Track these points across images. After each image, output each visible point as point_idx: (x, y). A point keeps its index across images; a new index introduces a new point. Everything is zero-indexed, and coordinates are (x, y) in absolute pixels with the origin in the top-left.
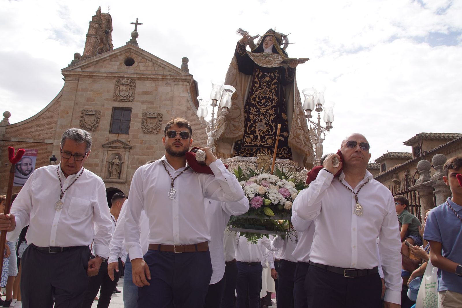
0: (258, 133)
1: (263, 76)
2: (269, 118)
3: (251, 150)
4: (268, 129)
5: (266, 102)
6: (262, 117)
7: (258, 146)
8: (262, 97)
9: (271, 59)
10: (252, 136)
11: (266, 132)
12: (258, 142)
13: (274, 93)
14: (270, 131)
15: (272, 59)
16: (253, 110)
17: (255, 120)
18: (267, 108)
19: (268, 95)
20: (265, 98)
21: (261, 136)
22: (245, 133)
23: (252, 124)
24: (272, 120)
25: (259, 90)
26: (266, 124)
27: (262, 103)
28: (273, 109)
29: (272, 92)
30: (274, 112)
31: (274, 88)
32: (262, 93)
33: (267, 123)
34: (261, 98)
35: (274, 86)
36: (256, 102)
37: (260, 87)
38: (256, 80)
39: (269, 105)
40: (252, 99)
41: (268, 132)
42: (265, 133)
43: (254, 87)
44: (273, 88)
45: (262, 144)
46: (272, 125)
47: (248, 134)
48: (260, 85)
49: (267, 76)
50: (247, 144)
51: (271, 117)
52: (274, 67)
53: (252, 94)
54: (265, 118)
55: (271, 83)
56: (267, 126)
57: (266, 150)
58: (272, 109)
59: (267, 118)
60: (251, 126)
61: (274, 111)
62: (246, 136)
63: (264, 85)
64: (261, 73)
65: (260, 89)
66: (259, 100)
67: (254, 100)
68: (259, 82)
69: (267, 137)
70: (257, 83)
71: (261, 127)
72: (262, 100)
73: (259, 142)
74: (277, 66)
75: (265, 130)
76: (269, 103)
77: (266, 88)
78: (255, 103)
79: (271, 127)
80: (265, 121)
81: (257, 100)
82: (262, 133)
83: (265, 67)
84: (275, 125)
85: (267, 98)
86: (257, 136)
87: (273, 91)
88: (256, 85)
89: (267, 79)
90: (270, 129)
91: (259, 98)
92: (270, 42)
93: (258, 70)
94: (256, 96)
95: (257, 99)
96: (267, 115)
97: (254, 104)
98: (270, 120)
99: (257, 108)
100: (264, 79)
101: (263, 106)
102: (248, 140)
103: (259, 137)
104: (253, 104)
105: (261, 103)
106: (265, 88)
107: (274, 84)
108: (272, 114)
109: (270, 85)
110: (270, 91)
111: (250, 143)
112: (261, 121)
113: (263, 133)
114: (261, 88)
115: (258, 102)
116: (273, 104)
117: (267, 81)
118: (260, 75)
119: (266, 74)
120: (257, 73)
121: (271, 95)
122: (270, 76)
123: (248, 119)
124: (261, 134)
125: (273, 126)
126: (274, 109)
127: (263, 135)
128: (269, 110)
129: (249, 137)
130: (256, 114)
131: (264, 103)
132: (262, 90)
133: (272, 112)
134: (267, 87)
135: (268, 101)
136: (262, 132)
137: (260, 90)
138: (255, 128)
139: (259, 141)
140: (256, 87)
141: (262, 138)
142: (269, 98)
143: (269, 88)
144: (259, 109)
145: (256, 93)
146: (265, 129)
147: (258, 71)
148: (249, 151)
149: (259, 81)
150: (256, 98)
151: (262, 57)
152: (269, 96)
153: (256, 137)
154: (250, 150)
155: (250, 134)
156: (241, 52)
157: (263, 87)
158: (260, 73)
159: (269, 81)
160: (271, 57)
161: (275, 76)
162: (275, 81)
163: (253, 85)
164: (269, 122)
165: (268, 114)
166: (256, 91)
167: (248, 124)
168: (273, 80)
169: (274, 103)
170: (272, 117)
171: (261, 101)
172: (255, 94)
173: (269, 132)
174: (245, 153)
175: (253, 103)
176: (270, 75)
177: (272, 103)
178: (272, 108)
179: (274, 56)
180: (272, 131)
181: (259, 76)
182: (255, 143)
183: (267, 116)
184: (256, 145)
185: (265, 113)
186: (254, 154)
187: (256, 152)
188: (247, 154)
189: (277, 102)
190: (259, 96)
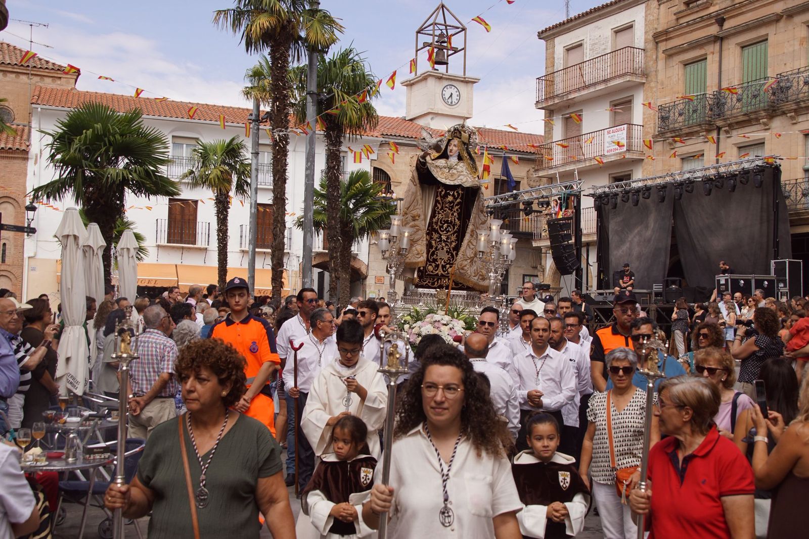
0: (439, 263)
1: (446, 195)
2: (451, 245)
3: (433, 279)
4: (449, 257)
5: (448, 226)
6: (444, 244)
7: (439, 275)
8: (444, 221)
9: (455, 171)
10: (433, 264)
13: (456, 216)
16: (435, 236)
17: (437, 247)
18: (449, 233)
20: (447, 222)
21: (442, 265)
22: (427, 261)
23: (434, 252)
24: (453, 247)
25: (441, 212)
26: (447, 252)
28: (455, 236)
30: (456, 239)
31: (457, 210)
32: (444, 216)
33: (448, 250)
35: (457, 207)
36: (438, 227)
37: (442, 208)
38: (439, 198)
39: (450, 230)
40: (434, 222)
41: (448, 261)
42: (446, 261)
45: (443, 273)
46: (453, 252)
47: (430, 262)
48: (442, 206)
49: (450, 195)
50: (429, 273)
52: (457, 184)
53: (435, 217)
54: (446, 245)
55: (454, 203)
56: (448, 254)
57: (447, 280)
59: (449, 245)
60: (433, 254)
62: (428, 264)
64: (444, 190)
66: (441, 225)
67: (436, 223)
68: (442, 202)
69: (448, 266)
70: (439, 203)
71: (443, 255)
72: (444, 224)
73: (440, 271)
74: (461, 183)
76: (451, 228)
77: (449, 211)
80: (446, 249)
81: (439, 225)
83: (448, 183)
84: (456, 253)
85: (449, 222)
86: (439, 264)
87: (455, 214)
88: (439, 206)
89: (450, 198)
91: (441, 223)
92: (455, 149)
93: (440, 186)
94: (438, 219)
95: (439, 223)
97: (436, 229)
98: (451, 247)
99: (439, 234)
100: (447, 198)
101: (445, 232)
102: (430, 268)
103: (440, 266)
105: (443, 228)
106: (447, 209)
107: (457, 205)
108: (454, 240)
109: (452, 207)
110: (453, 214)
111: (432, 272)
112: (443, 249)
113: (444, 262)
114: (444, 209)
115: (440, 227)
116: (455, 230)
117: (449, 202)
118: (443, 193)
119: (449, 192)
120: (440, 190)
121: (453, 218)
122: (453, 195)
123: (429, 246)
124: (443, 263)
125: (454, 254)
127: (444, 264)
128: (451, 236)
129: (431, 265)
130: (438, 240)
131: (446, 229)
132: (445, 212)
133: (453, 238)
134: (449, 209)
135: (450, 226)
136: (443, 260)
138: (437, 255)
140: (438, 208)
141: (443, 267)
142: (451, 222)
143: (451, 210)
144: (441, 235)
145: (439, 216)
146: (446, 257)
147: (441, 188)
148: (431, 280)
149: (442, 200)
150: (438, 221)
151: (446, 169)
152: (451, 219)
153: (437, 266)
155: (432, 262)
159: (452, 202)
160: (455, 169)
161: (458, 195)
162: (458, 200)
163: (436, 205)
164: (450, 250)
165: (449, 241)
166: (439, 213)
167: (430, 251)
168: (456, 199)
169: (456, 228)
170: (454, 244)
171: (443, 226)
172: (437, 217)
173: (450, 261)
174: (427, 281)
175: (435, 227)
176: (454, 193)
177: (454, 228)
178: (454, 234)
179: (458, 167)
180: (453, 260)
182: (436, 272)
183: (448, 243)
184: (437, 275)
185: (447, 240)
186: (436, 283)
187: (437, 281)
188: (429, 282)
189: (459, 226)
190: (441, 220)
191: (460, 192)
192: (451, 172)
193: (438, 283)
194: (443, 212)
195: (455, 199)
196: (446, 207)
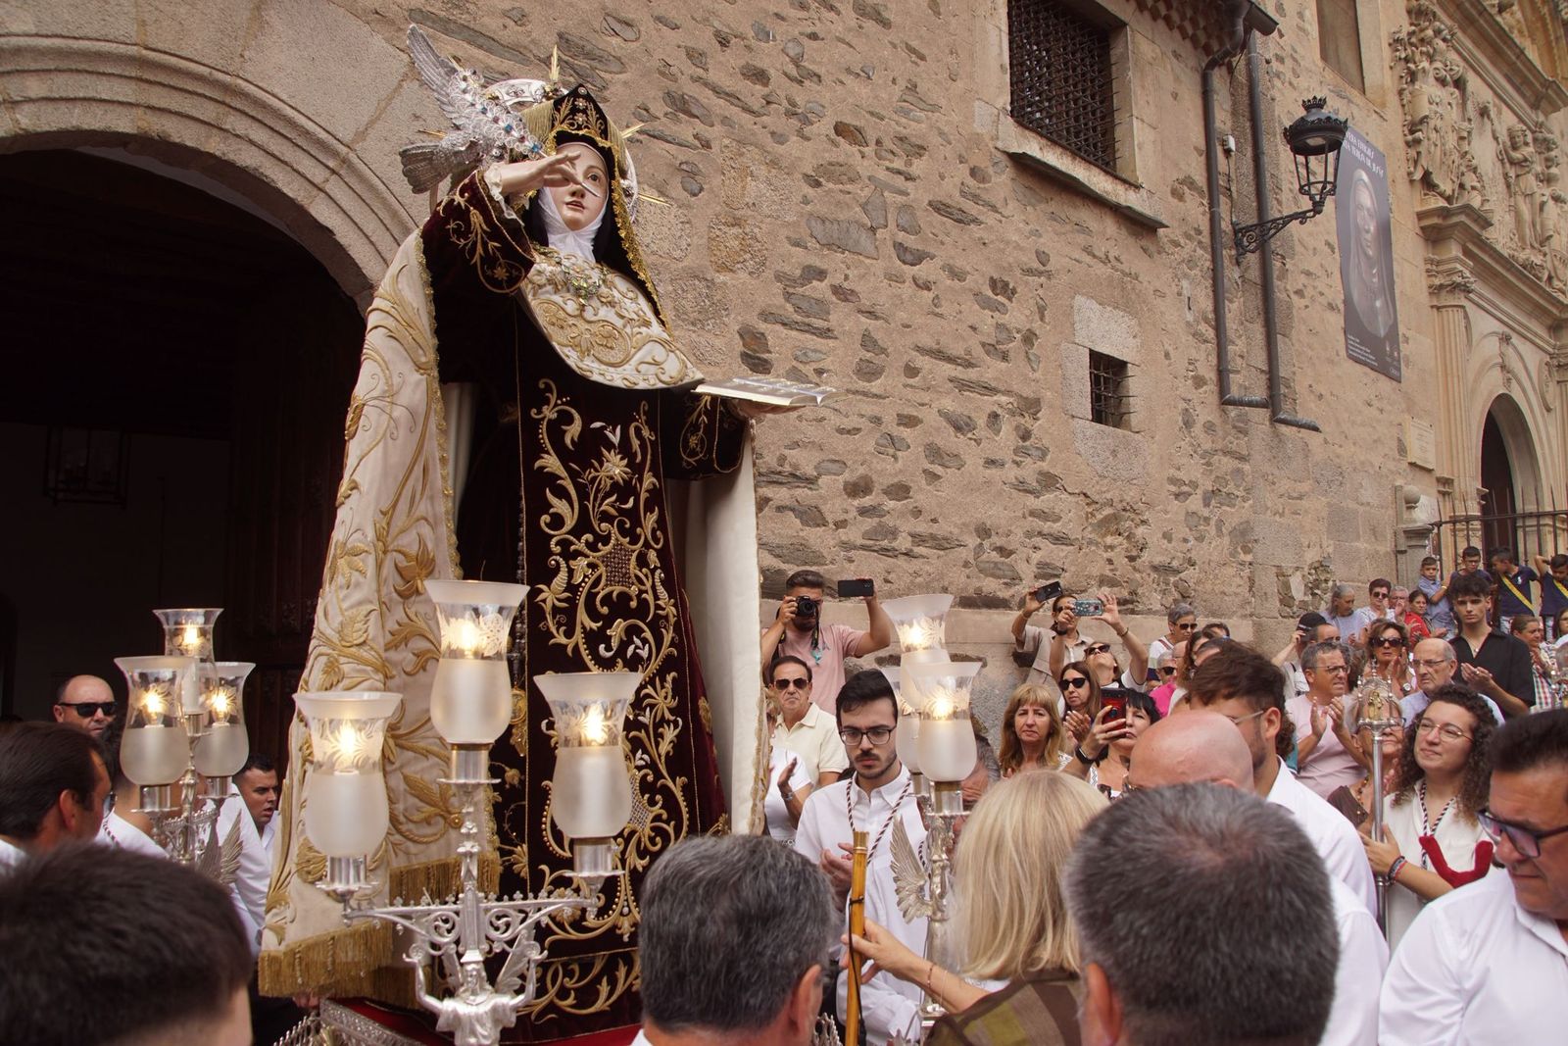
1: (592, 446)
2: (657, 744)
3: (580, 965)
4: (658, 818)
5: (632, 631)
6: (623, 744)
7: (626, 938)
8: (606, 600)
9: (605, 313)
11: (652, 841)
12: (622, 914)
13: (656, 568)
14: (670, 829)
15: (619, 323)
18: (639, 676)
19: (634, 590)
20: (619, 607)
22: (535, 860)
24: (668, 753)
25: (580, 546)
26: (644, 786)
27: (615, 644)
28: (669, 685)
29: (647, 565)
30: (674, 704)
31: (654, 531)
32: (602, 569)
33: (650, 778)
34: (605, 610)
36: (580, 637)
37: (583, 526)
38: (551, 462)
39: (644, 653)
40: (548, 607)
41: (658, 839)
42: (648, 843)
43: (545, 518)
44: (649, 537)
46: (670, 784)
47: (557, 863)
48: (584, 510)
49: (610, 446)
50: (562, 935)
51: (662, 736)
52: (642, 385)
54: (636, 744)
56: (652, 802)
58: (663, 687)
59: (646, 740)
61: (673, 697)
62: (548, 879)
63: (604, 512)
64: (577, 416)
65: (589, 537)
66: (595, 626)
67: (566, 617)
68: (576, 485)
70: (562, 494)
72: (608, 622)
73: (624, 914)
74: (660, 385)
75: (647, 831)
76: (645, 641)
77: (621, 539)
78: (576, 648)
79: (670, 803)
80: (639, 768)
81: (584, 627)
82: (634, 854)
83: (596, 378)
84: (685, 789)
85: (634, 604)
87: (652, 556)
88: (560, 506)
89: (615, 467)
90: (665, 816)
91: (594, 615)
93: (548, 389)
94: (571, 588)
95: (582, 616)
96: (645, 727)
97: (569, 650)
98: (660, 756)
100: (601, 465)
103: (624, 881)
104: (565, 646)
105: (608, 648)
106: (615, 531)
107: (649, 509)
108: (668, 715)
109: (634, 515)
110: (642, 561)
111: (578, 926)
113: (642, 854)
114: (592, 531)
115: (594, 639)
116: (664, 651)
117: (615, 487)
118: (574, 430)
119: (603, 428)
120: (549, 413)
121: (648, 585)
122: (625, 449)
124: (632, 857)
125: (679, 795)
126: (669, 678)
127: (640, 864)
128: (649, 690)
129: (565, 882)
131: (624, 645)
132: (605, 549)
133: (663, 700)
134: (623, 532)
135: (638, 632)
136: (634, 840)
137: (587, 543)
139: (626, 910)
140: (557, 521)
142: (643, 603)
143: (634, 541)
145: (571, 572)
146: (644, 819)
147: (553, 399)
148: (569, 974)
149: (574, 476)
150: (572, 603)
151: (557, 291)
152: (641, 592)
153: (606, 883)
154: (576, 967)
155: (574, 864)
156: (500, 273)
157: (603, 525)
158: (570, 421)
160: (611, 304)
161: (644, 447)
164: (658, 775)
165: (646, 718)
166: (569, 555)
168: (640, 471)
169: (668, 636)
170: (670, 734)
171: (608, 632)
172: (563, 575)
173: (666, 838)
174: (552, 992)
175: (562, 639)
176: (625, 436)
177: (658, 641)
178: (662, 677)
180: (677, 831)
181: (568, 441)
182: (608, 921)
183: (643, 735)
185: (636, 716)
186: (604, 988)
187: (610, 970)
188: (563, 993)
189: (677, 626)
190: (591, 597)
191: (646, 433)
192: (589, 314)
193: (613, 983)
194: (593, 547)
195: (636, 468)
196: (605, 517)
